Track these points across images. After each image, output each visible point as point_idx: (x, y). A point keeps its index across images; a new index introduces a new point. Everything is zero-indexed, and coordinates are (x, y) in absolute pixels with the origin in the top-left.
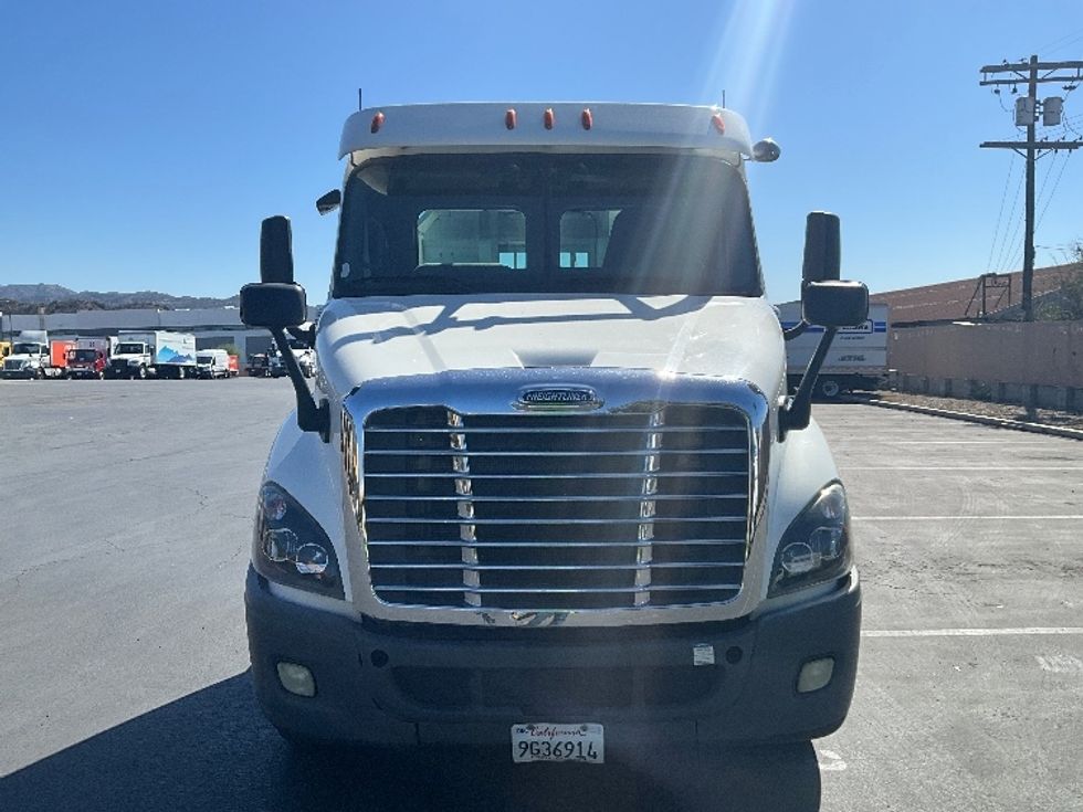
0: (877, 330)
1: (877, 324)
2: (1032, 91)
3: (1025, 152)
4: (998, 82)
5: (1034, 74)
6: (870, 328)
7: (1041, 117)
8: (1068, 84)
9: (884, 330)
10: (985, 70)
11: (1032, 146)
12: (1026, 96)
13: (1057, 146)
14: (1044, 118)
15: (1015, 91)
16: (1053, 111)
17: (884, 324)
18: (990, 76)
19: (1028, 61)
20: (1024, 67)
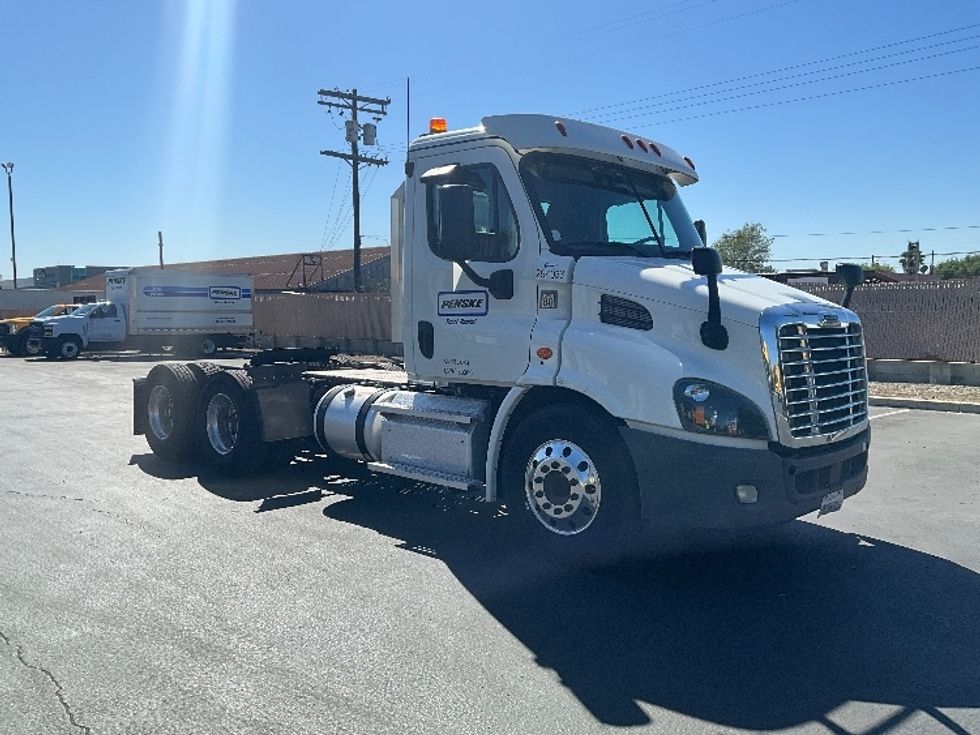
0: (244, 296)
1: (244, 291)
2: (355, 116)
3: (351, 161)
4: (330, 104)
5: (355, 104)
6: (238, 293)
7: (362, 138)
8: (376, 116)
9: (249, 296)
10: (322, 92)
11: (355, 159)
12: (350, 119)
13: (371, 161)
14: (364, 139)
15: (342, 114)
16: (370, 134)
17: (248, 290)
18: (326, 99)
19: (351, 92)
20: (349, 97)
